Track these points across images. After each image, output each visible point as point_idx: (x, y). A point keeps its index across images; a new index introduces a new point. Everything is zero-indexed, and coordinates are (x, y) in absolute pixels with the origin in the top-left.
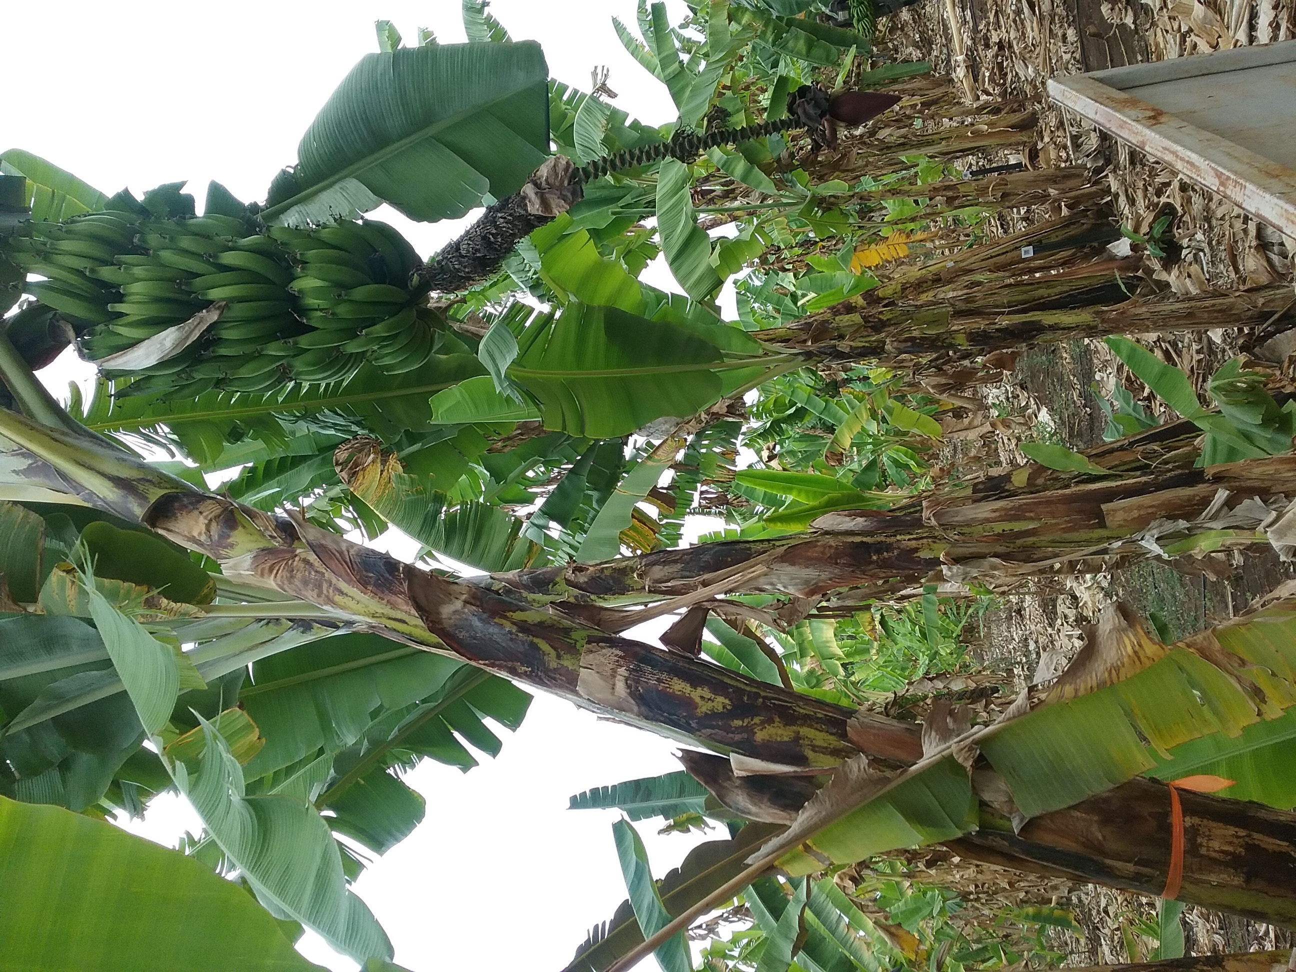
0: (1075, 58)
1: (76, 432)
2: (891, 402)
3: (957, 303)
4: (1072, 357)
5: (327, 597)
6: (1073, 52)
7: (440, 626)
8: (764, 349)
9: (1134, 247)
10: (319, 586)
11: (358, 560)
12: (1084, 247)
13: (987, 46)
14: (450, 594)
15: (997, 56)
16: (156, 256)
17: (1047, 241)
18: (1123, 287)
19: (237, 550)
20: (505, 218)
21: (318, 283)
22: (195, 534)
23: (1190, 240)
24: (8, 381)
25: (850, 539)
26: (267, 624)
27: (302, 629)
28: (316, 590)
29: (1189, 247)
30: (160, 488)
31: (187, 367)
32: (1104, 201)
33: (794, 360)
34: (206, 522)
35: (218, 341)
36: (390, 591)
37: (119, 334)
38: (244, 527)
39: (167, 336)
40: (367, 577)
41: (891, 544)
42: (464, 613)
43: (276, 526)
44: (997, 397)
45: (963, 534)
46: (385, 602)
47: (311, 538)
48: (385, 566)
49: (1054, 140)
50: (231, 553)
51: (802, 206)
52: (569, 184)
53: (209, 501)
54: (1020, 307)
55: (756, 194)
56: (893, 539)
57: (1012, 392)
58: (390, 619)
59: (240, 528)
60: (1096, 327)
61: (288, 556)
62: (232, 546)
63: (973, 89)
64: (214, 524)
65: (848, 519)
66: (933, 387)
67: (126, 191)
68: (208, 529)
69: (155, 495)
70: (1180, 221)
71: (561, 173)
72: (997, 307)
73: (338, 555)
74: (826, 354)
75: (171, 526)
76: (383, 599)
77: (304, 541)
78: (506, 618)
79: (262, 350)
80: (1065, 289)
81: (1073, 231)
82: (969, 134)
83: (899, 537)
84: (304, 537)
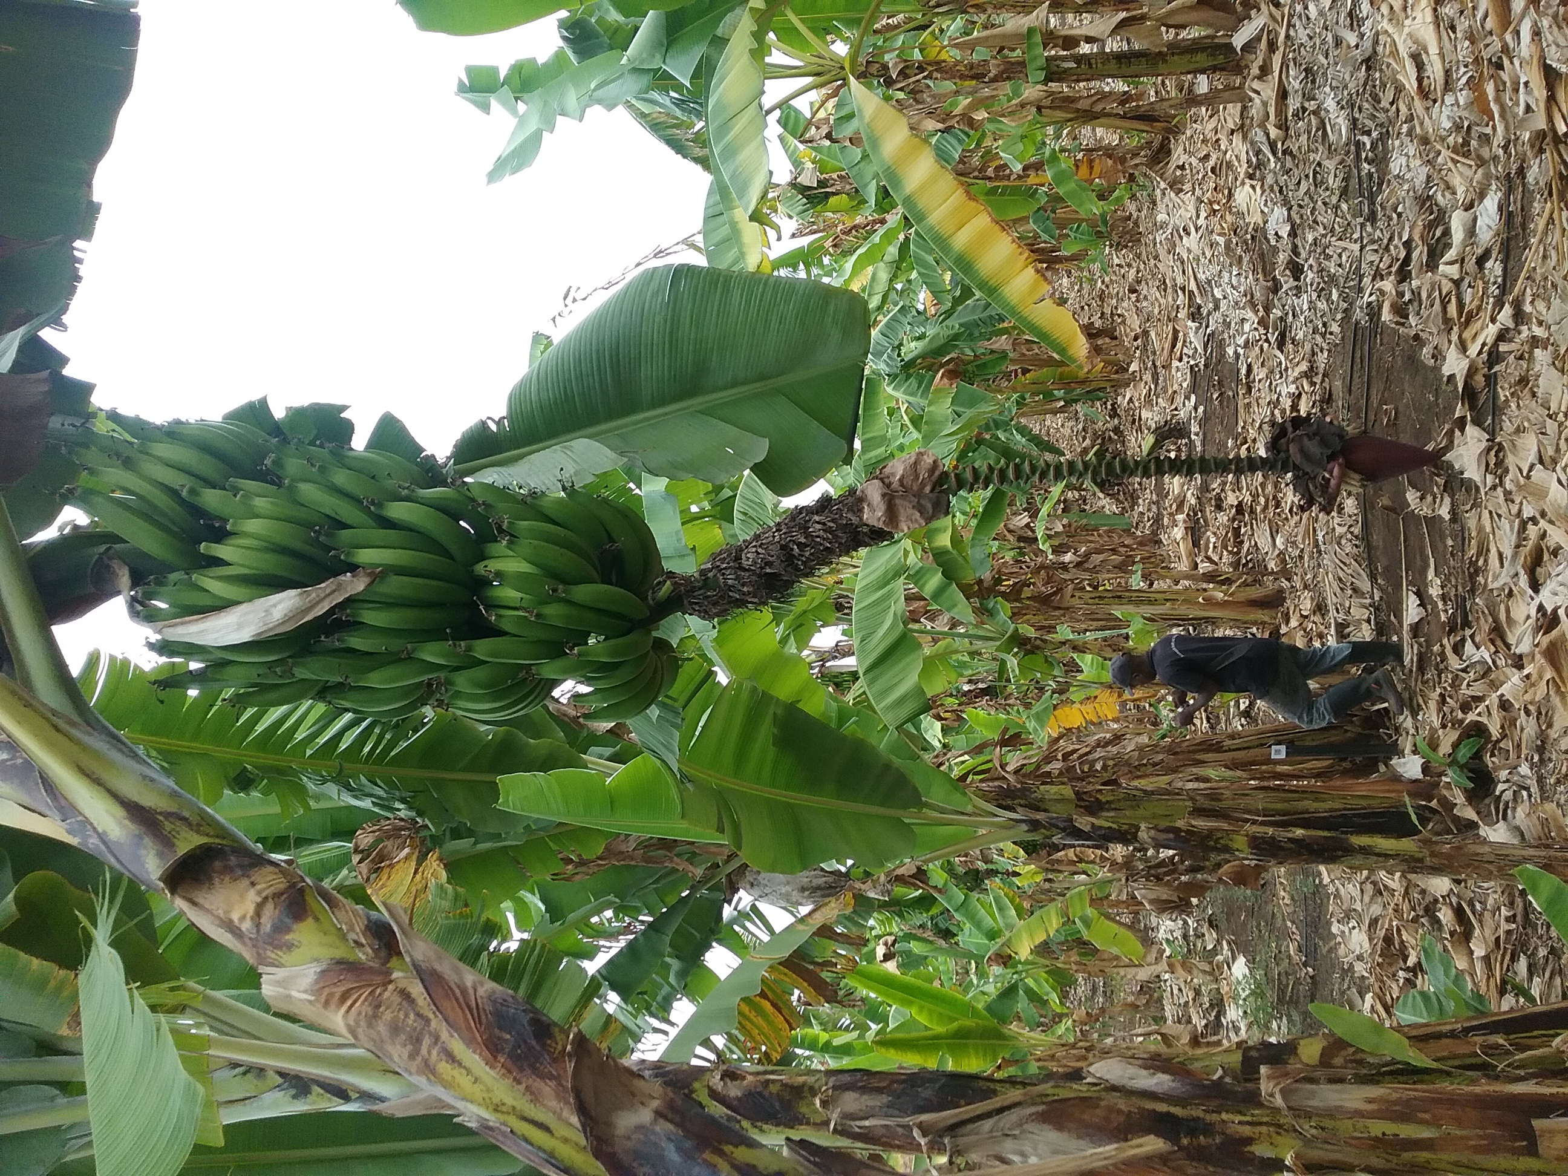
0: (1352, 533)
1: (89, 724)
2: (1090, 912)
3: (1198, 798)
4: (1292, 899)
5: (426, 1062)
6: (1351, 526)
7: (610, 1150)
8: (974, 806)
9: (1426, 769)
10: (416, 1041)
11: (489, 1008)
12: (1345, 759)
13: (1219, 507)
14: (633, 1095)
15: (1234, 520)
16: (292, 489)
17: (1301, 743)
18: (1414, 817)
19: (296, 954)
20: (824, 524)
21: (524, 567)
22: (235, 917)
23: (1510, 773)
24: (10, 631)
25: (1150, 1105)
26: (245, 1073)
27: (293, 1092)
28: (409, 1047)
29: (1508, 781)
30: (198, 832)
31: (290, 657)
32: (1376, 708)
33: (1013, 827)
34: (259, 900)
35: (355, 625)
36: (535, 1071)
37: (207, 591)
38: (317, 919)
39: (280, 602)
40: (499, 1038)
41: (1212, 1124)
42: (654, 1132)
43: (367, 927)
44: (1172, 932)
45: (1323, 1129)
46: (522, 1087)
47: (419, 956)
48: (530, 1025)
49: (1304, 625)
50: (285, 958)
51: (998, 643)
52: (932, 491)
53: (271, 869)
54: (1278, 818)
55: (945, 618)
56: (1215, 1117)
57: (1195, 929)
58: (525, 1119)
59: (310, 921)
60: (1421, 860)
61: (378, 979)
62: (290, 947)
63: (1191, 555)
64: (270, 906)
65: (1144, 1072)
66: (1151, 902)
67: (263, 402)
68: (258, 913)
69: (188, 842)
70: (1494, 746)
71: (923, 474)
72: (1249, 812)
73: (457, 992)
74: (1057, 827)
75: (201, 897)
76: (519, 1082)
77: (408, 959)
78: (721, 1153)
79: (414, 650)
80: (1337, 805)
81: (1335, 737)
82: (1200, 600)
83: (1224, 1116)
84: (407, 952)
